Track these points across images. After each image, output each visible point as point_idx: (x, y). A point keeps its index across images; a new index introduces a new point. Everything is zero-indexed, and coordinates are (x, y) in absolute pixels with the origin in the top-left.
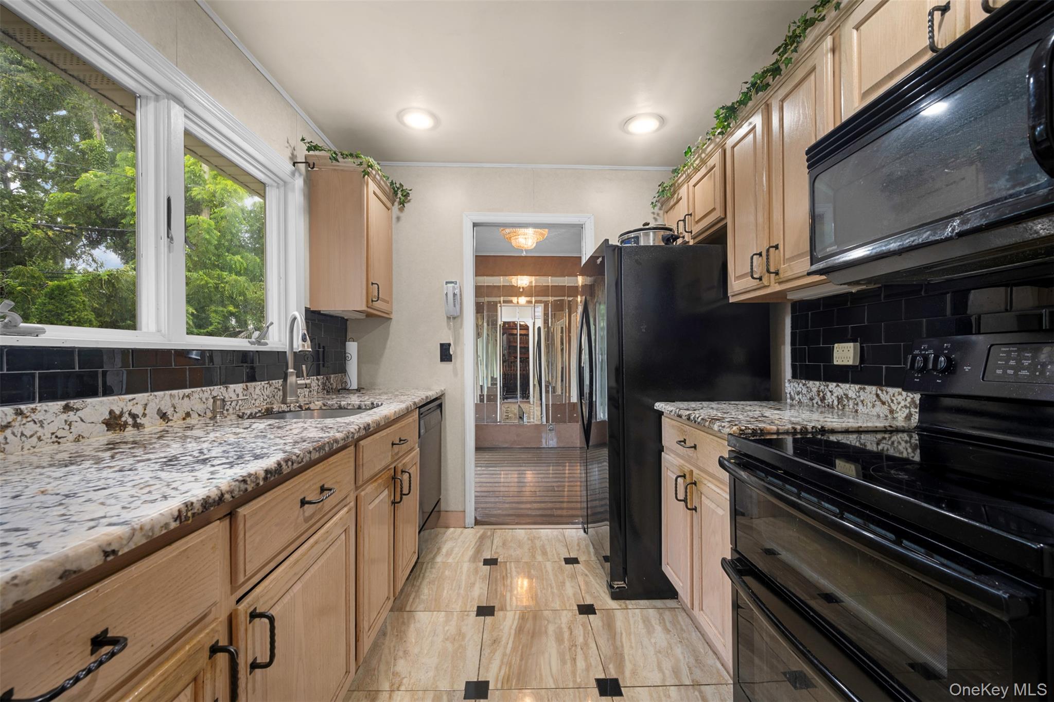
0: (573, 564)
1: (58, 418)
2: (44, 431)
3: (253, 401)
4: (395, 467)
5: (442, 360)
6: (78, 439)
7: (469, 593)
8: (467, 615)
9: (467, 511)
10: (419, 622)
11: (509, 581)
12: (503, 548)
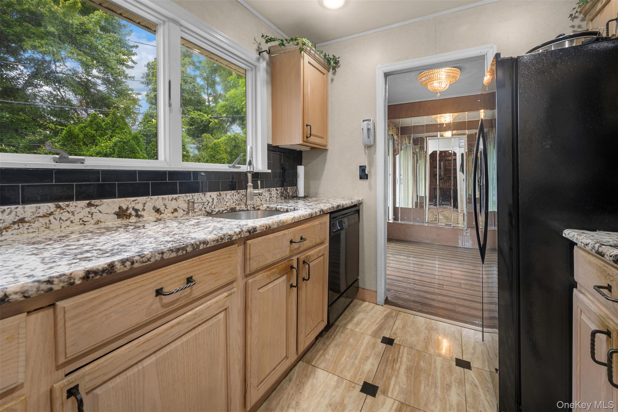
0: (464, 367)
1: (84, 210)
2: (75, 218)
3: (225, 203)
4: (298, 258)
5: (361, 178)
6: (97, 222)
7: (362, 365)
8: (353, 387)
9: (379, 292)
10: (317, 378)
11: (398, 365)
12: (402, 330)
